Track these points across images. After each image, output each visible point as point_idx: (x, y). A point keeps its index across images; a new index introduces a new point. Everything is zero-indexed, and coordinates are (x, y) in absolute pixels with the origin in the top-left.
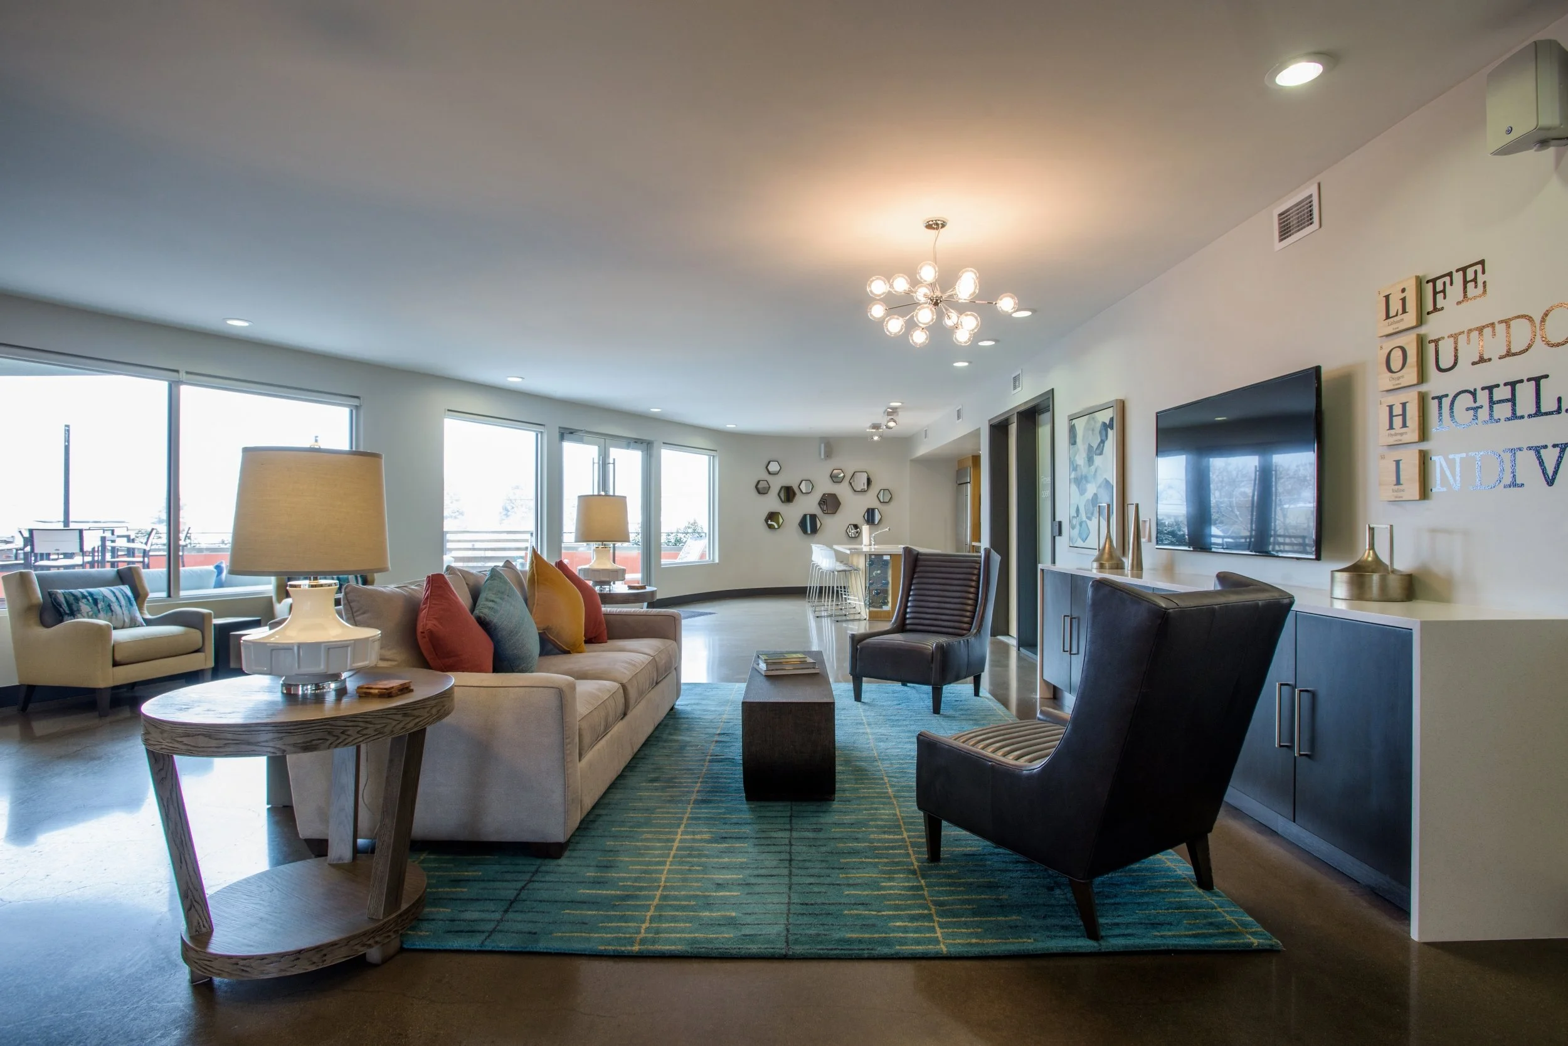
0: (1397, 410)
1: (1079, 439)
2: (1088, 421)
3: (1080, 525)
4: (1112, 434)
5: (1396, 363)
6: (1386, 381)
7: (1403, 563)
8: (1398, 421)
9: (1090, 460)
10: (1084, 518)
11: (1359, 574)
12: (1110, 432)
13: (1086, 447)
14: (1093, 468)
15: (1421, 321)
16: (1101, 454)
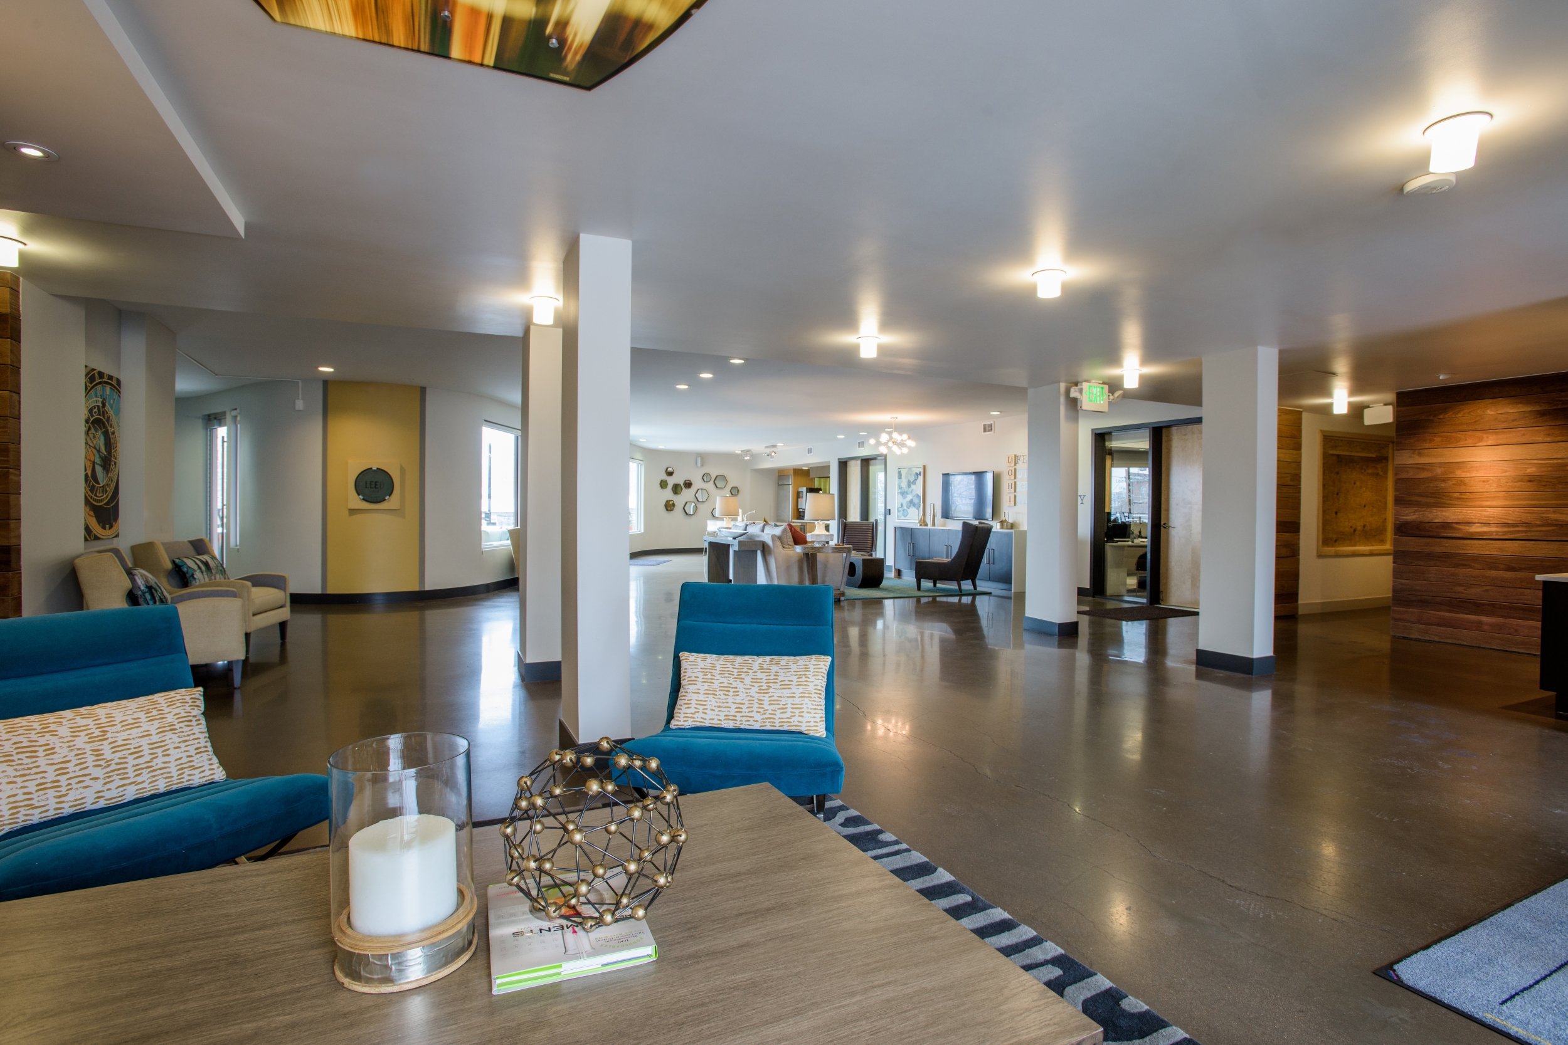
0: (1010, 484)
1: (903, 477)
2: (908, 471)
3: (903, 510)
4: (921, 478)
5: (1010, 474)
6: (1008, 477)
7: (1011, 521)
8: (1010, 487)
9: (909, 486)
10: (905, 508)
11: (1002, 522)
12: (919, 476)
13: (907, 480)
14: (910, 489)
15: (1015, 465)
16: (915, 484)
